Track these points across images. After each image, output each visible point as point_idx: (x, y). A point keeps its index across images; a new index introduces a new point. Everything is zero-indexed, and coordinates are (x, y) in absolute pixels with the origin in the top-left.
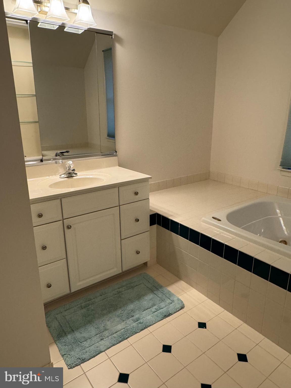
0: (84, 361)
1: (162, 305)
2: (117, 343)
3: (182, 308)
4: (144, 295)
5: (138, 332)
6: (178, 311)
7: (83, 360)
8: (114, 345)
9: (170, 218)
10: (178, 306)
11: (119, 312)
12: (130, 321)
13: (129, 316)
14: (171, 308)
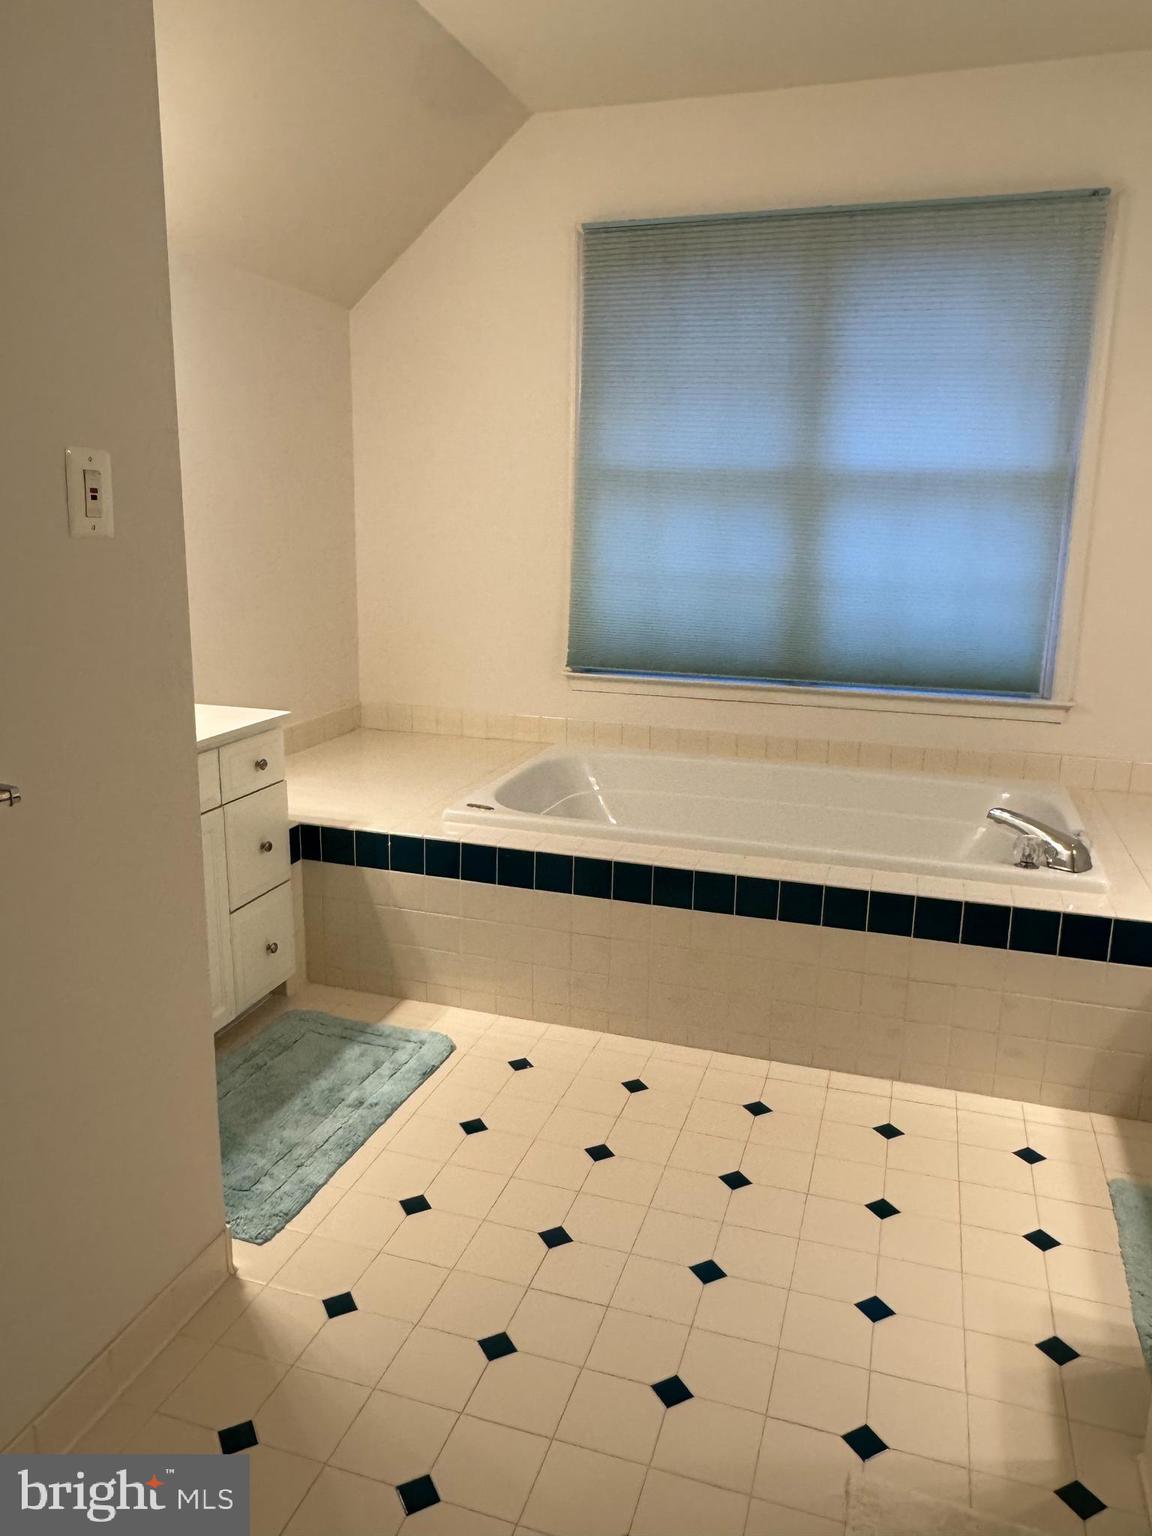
0: (288, 1217)
1: (401, 1056)
2: (348, 1159)
3: (453, 1048)
4: (337, 1052)
5: (382, 1124)
6: (448, 1057)
7: (286, 1214)
8: (341, 1165)
9: (353, 827)
10: (442, 1047)
11: (297, 1103)
12: (342, 1111)
13: (332, 1101)
14: (429, 1054)
